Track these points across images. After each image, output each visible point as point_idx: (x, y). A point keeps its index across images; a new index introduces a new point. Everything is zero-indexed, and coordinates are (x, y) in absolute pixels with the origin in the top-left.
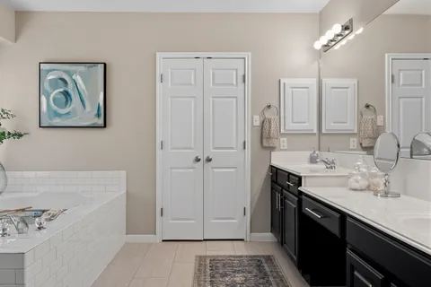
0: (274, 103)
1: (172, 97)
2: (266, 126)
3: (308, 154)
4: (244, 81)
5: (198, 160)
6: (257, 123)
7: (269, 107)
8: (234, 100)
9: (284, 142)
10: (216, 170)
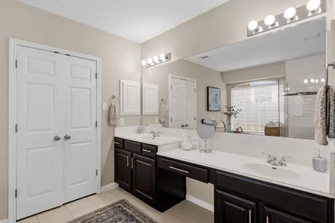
0: (117, 95)
1: (28, 83)
2: (112, 110)
3: (136, 127)
4: (96, 78)
5: (57, 139)
6: (106, 108)
7: (113, 97)
8: (89, 90)
9: (122, 121)
10: (73, 145)
